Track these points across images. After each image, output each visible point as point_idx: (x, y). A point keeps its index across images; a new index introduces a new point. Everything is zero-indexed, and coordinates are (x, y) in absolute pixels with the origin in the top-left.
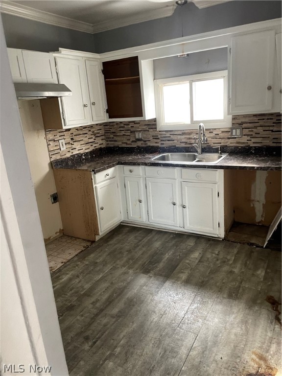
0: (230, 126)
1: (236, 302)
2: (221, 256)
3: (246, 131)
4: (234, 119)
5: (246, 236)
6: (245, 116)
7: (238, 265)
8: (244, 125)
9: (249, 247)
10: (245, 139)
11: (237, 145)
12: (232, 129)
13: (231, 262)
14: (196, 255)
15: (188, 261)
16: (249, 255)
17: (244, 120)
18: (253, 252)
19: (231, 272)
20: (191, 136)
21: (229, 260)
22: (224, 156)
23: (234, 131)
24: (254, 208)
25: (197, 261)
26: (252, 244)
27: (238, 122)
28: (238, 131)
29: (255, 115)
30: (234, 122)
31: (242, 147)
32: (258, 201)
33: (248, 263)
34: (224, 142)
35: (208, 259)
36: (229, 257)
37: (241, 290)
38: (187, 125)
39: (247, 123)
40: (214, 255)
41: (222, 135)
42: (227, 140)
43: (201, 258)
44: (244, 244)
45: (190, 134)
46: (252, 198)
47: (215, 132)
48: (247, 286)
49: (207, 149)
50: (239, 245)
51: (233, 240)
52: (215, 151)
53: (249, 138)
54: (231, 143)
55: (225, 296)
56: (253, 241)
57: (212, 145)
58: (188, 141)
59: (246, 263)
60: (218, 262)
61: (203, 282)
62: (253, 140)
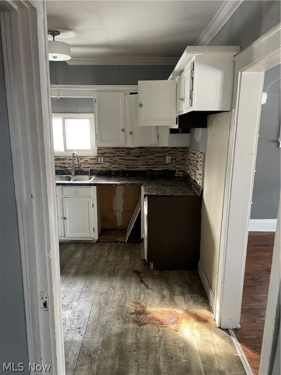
0: (96, 155)
1: (114, 278)
2: (98, 253)
3: (107, 159)
4: (98, 150)
5: (112, 237)
6: (106, 148)
7: (111, 256)
8: (106, 155)
9: (116, 244)
10: (107, 165)
11: (102, 169)
12: (97, 157)
13: (106, 255)
14: (79, 255)
15: (73, 260)
16: (117, 248)
17: (106, 151)
18: (119, 246)
19: (107, 261)
20: (65, 161)
21: (104, 254)
22: (93, 178)
23: (99, 158)
24: (115, 217)
25: (81, 259)
26: (118, 242)
27: (102, 152)
28: (102, 159)
29: (113, 148)
30: (99, 152)
31: (105, 171)
32: (118, 211)
33: (117, 253)
34: (92, 167)
35: (89, 256)
36: (103, 253)
37: (116, 270)
38: (62, 152)
39: (108, 153)
40: (92, 253)
41: (90, 161)
42: (94, 165)
43: (83, 256)
44: (111, 242)
45: (64, 159)
46: (114, 209)
47: (85, 159)
48: (119, 267)
49: (79, 172)
50: (109, 244)
51: (104, 241)
52: (86, 173)
53: (110, 164)
54: (97, 168)
55: (106, 276)
56: (118, 240)
57: (83, 169)
58: (63, 165)
59: (116, 254)
60: (96, 257)
61: (88, 271)
62: (113, 166)
